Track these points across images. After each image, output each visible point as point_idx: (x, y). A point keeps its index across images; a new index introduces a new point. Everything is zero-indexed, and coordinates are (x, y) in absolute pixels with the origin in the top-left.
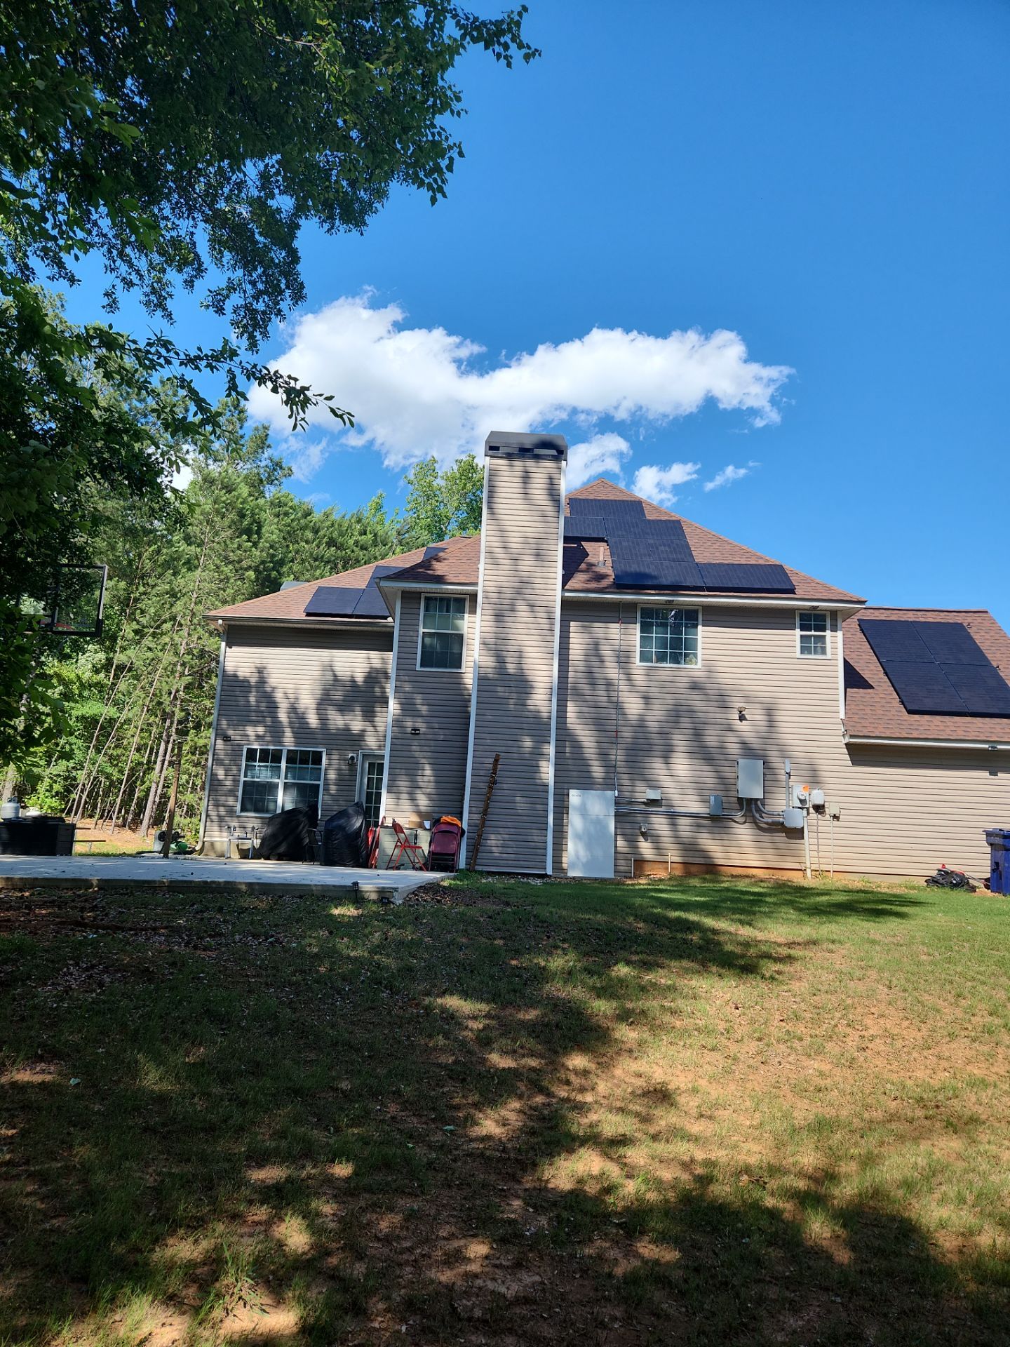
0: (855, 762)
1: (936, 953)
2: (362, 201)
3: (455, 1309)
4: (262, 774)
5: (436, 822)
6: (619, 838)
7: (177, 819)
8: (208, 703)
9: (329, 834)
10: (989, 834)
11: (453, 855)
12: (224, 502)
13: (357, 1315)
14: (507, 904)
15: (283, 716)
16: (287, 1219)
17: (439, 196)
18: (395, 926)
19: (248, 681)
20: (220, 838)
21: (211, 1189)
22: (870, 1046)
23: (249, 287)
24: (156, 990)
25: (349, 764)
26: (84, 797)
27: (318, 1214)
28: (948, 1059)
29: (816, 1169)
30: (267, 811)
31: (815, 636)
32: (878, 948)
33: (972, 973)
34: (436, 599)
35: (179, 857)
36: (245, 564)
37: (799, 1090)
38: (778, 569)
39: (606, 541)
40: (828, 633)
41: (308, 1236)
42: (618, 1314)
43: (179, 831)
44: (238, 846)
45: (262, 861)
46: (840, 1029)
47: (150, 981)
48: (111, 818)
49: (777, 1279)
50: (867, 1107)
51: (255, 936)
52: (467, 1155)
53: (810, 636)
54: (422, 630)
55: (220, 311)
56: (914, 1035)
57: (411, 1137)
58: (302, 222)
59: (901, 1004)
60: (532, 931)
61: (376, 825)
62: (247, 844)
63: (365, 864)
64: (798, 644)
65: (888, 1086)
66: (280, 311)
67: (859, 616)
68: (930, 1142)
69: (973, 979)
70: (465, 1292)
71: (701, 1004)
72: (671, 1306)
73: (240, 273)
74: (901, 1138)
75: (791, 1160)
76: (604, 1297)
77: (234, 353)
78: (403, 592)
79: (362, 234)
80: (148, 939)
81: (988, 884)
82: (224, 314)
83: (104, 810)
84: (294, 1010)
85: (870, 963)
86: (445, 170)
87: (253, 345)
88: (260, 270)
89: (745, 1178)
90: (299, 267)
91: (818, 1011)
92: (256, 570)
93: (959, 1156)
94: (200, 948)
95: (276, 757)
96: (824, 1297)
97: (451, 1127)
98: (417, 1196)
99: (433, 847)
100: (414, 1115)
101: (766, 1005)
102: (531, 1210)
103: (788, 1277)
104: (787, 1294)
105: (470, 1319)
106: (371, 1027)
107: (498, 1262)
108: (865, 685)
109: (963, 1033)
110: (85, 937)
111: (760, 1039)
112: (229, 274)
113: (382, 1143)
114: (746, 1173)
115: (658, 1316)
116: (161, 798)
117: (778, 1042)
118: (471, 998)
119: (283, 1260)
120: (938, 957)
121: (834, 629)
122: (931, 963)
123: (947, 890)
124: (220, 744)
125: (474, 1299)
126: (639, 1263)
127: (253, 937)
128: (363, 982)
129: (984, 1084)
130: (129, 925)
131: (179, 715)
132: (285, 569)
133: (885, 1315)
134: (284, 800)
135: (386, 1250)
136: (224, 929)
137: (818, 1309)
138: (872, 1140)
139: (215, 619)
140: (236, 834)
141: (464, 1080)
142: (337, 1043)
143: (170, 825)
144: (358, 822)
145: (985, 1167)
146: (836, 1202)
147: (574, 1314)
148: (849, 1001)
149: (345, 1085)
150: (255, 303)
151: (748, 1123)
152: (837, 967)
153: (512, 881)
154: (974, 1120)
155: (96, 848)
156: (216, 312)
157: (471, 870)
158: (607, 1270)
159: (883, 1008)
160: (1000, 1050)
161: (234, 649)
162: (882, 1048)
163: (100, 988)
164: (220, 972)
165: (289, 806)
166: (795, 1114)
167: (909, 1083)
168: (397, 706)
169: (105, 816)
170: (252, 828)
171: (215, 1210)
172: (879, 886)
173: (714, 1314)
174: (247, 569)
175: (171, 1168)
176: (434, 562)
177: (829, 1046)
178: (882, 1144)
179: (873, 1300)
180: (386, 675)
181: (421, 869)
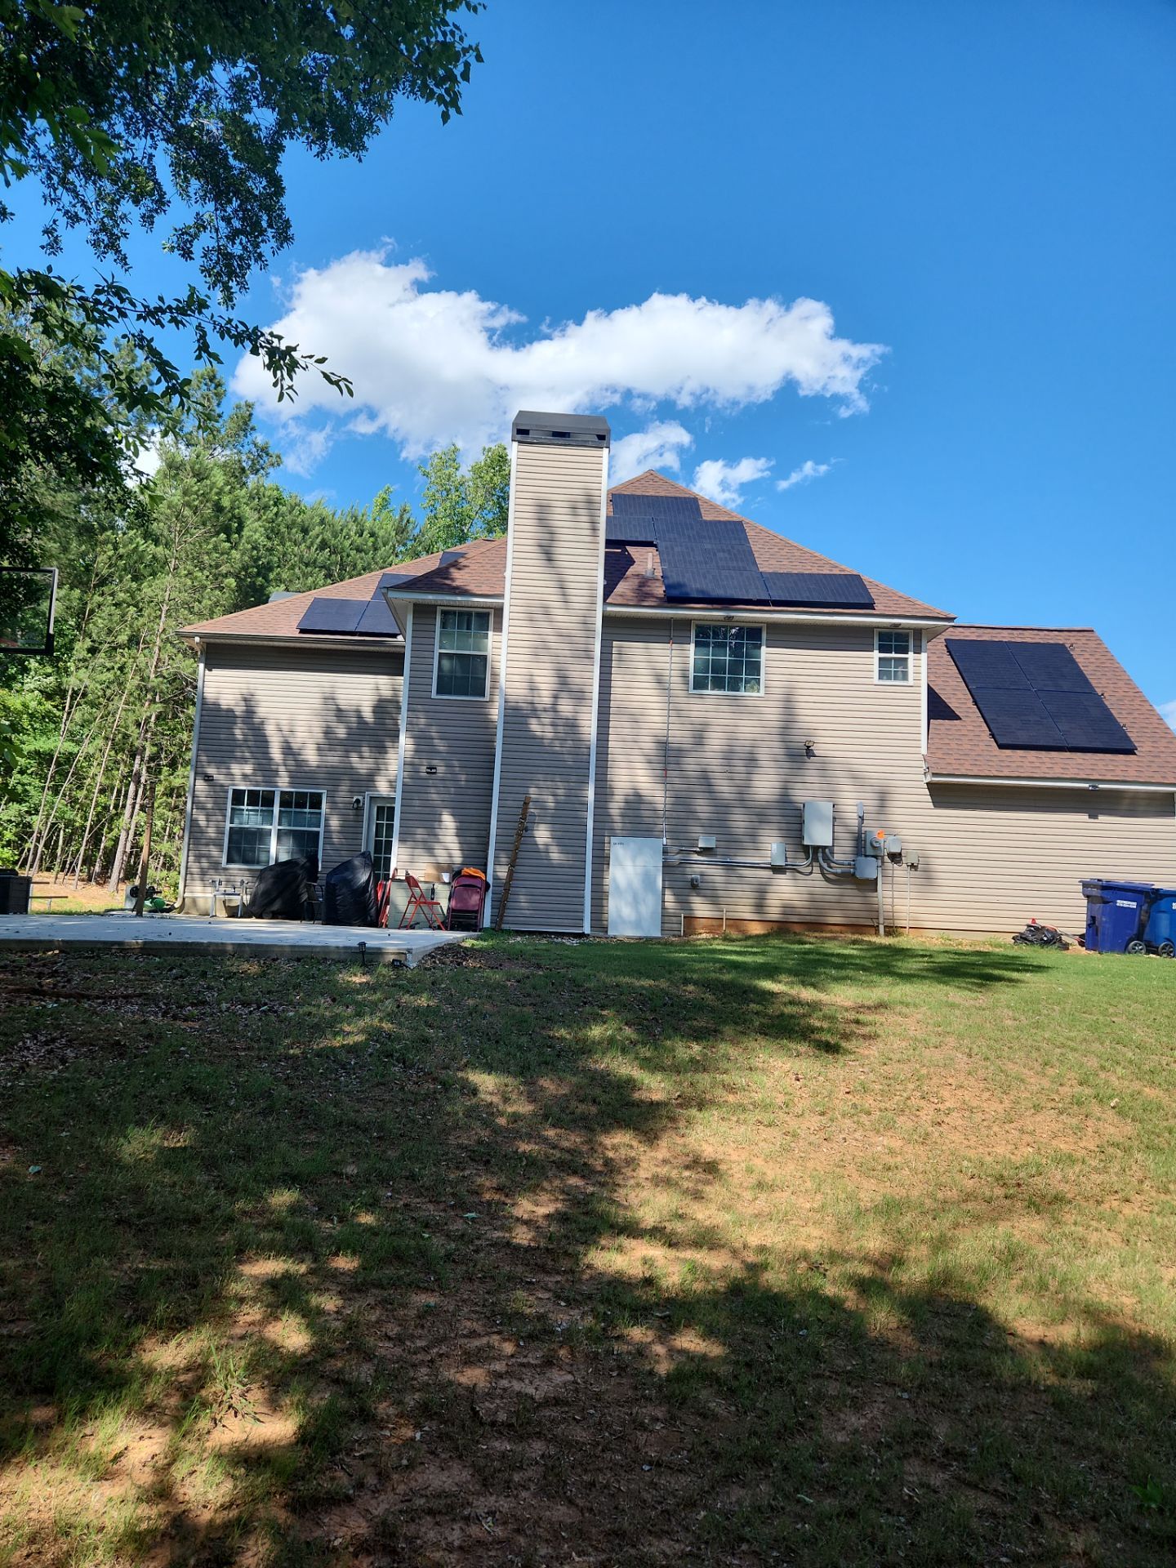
0: (937, 804)
1: (1023, 1018)
2: (359, 118)
3: (476, 1413)
4: (251, 818)
5: (457, 875)
6: (667, 892)
7: (150, 872)
8: (185, 736)
9: (331, 890)
10: (1085, 885)
11: (476, 912)
12: (196, 493)
13: (365, 1421)
14: (539, 967)
15: (276, 753)
16: (284, 1318)
17: (452, 111)
18: (408, 992)
19: (232, 711)
20: (203, 894)
21: (195, 1287)
22: (946, 1120)
23: (222, 224)
24: (129, 1066)
25: (353, 809)
26: (41, 846)
27: (320, 1312)
28: (1032, 1133)
29: (882, 1254)
30: (258, 863)
31: (895, 659)
32: (957, 1012)
33: (1061, 1039)
34: (454, 613)
35: (155, 915)
36: (224, 569)
37: (865, 1170)
38: (855, 580)
39: (655, 546)
40: (911, 655)
41: (309, 1337)
42: (660, 1415)
43: (155, 886)
44: (224, 902)
45: (253, 919)
46: (913, 1102)
47: (121, 1055)
48: (74, 871)
49: (837, 1373)
50: (940, 1186)
51: (245, 1004)
52: (491, 1245)
53: (890, 659)
54: (437, 651)
55: (187, 254)
56: (995, 1108)
57: (427, 1226)
58: (286, 142)
59: (981, 1073)
60: (566, 995)
61: (387, 878)
62: (236, 901)
63: (375, 923)
64: (876, 668)
65: (965, 1163)
66: (260, 256)
67: (947, 635)
68: (1009, 1224)
69: (1063, 1046)
70: (488, 1394)
71: (757, 1077)
72: (719, 1405)
73: (211, 206)
74: (977, 1219)
75: (855, 1245)
76: (643, 1396)
77: (203, 305)
78: (415, 605)
79: (360, 160)
80: (119, 1009)
81: (1083, 941)
82: (191, 258)
83: (65, 862)
84: (292, 1087)
85: (948, 1029)
86: (459, 79)
87: (229, 298)
88: (235, 203)
89: (803, 1265)
90: (284, 200)
91: (889, 1082)
92: (237, 577)
93: (1042, 1239)
94: (180, 1019)
95: (268, 800)
96: (889, 1393)
97: (473, 1215)
98: (433, 1291)
99: (453, 903)
100: (430, 1202)
101: (830, 1076)
102: (563, 1304)
103: (850, 1371)
104: (849, 1389)
105: (493, 1424)
106: (381, 1104)
107: (525, 1360)
108: (952, 716)
109: (1050, 1105)
110: (44, 1007)
111: (823, 1114)
112: (197, 208)
113: (394, 1234)
114: (805, 1260)
115: (704, 1416)
116: (132, 848)
117: (843, 1116)
118: (496, 1071)
119: (279, 1364)
120: (1025, 1022)
121: (918, 651)
122: (1017, 1028)
123: (1037, 948)
124: (201, 785)
125: (498, 1401)
126: (684, 1359)
127: (243, 1005)
128: (370, 1055)
129: (1071, 1159)
130: (96, 992)
131: (150, 750)
132: (271, 576)
133: (957, 1411)
134: (277, 850)
135: (398, 1351)
136: (209, 996)
137: (882, 1406)
138: (947, 1220)
139: (191, 636)
140: (222, 889)
141: (488, 1162)
142: (341, 1123)
143: (144, 878)
144: (363, 876)
145: (1070, 1249)
146: (904, 1289)
147: (611, 1415)
148: (924, 1071)
149: (351, 1170)
150: (230, 245)
151: (808, 1206)
152: (911, 1033)
153: (544, 941)
154: (1058, 1199)
155: (57, 905)
156: (183, 256)
157: (497, 930)
158: (648, 1368)
159: (962, 1078)
160: (1089, 1123)
161: (215, 672)
162: (960, 1122)
163: (63, 1064)
164: (204, 1044)
165: (284, 858)
166: (862, 1195)
167: (989, 1159)
168: (411, 741)
169: (67, 868)
170: (241, 884)
171: (201, 1310)
172: (961, 944)
173: (767, 1413)
174: (226, 576)
175: (149, 1264)
176: (452, 570)
177: (901, 1120)
178: (956, 1226)
179: (943, 1395)
180: (395, 702)
181: (439, 928)
